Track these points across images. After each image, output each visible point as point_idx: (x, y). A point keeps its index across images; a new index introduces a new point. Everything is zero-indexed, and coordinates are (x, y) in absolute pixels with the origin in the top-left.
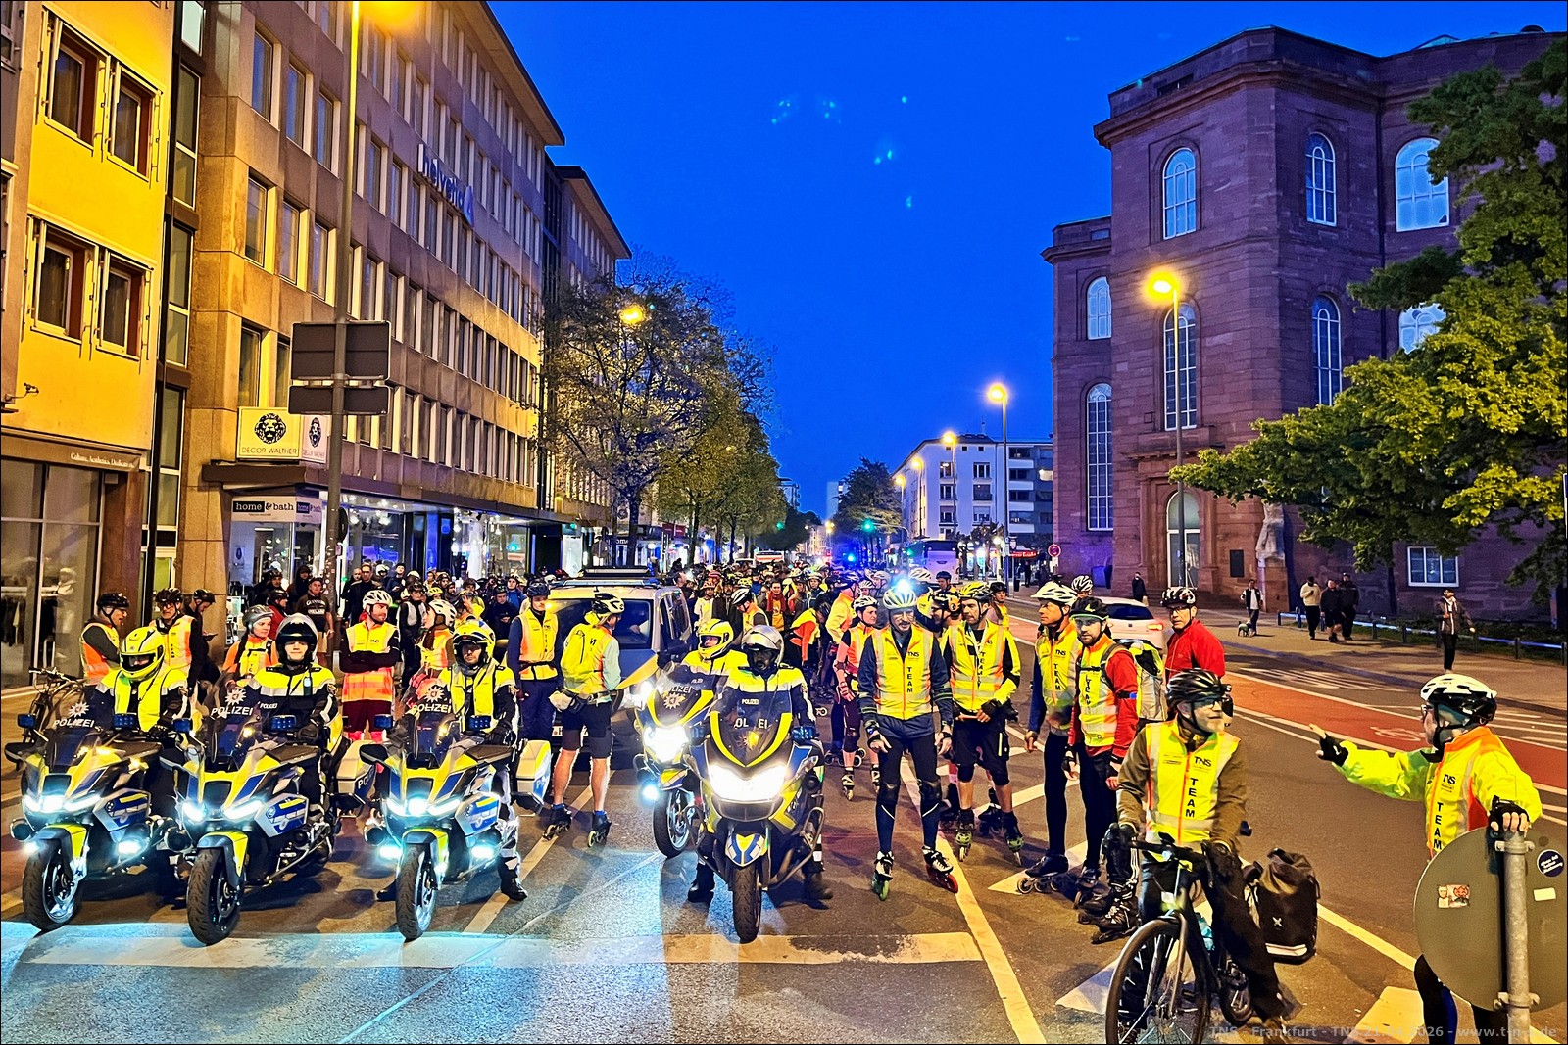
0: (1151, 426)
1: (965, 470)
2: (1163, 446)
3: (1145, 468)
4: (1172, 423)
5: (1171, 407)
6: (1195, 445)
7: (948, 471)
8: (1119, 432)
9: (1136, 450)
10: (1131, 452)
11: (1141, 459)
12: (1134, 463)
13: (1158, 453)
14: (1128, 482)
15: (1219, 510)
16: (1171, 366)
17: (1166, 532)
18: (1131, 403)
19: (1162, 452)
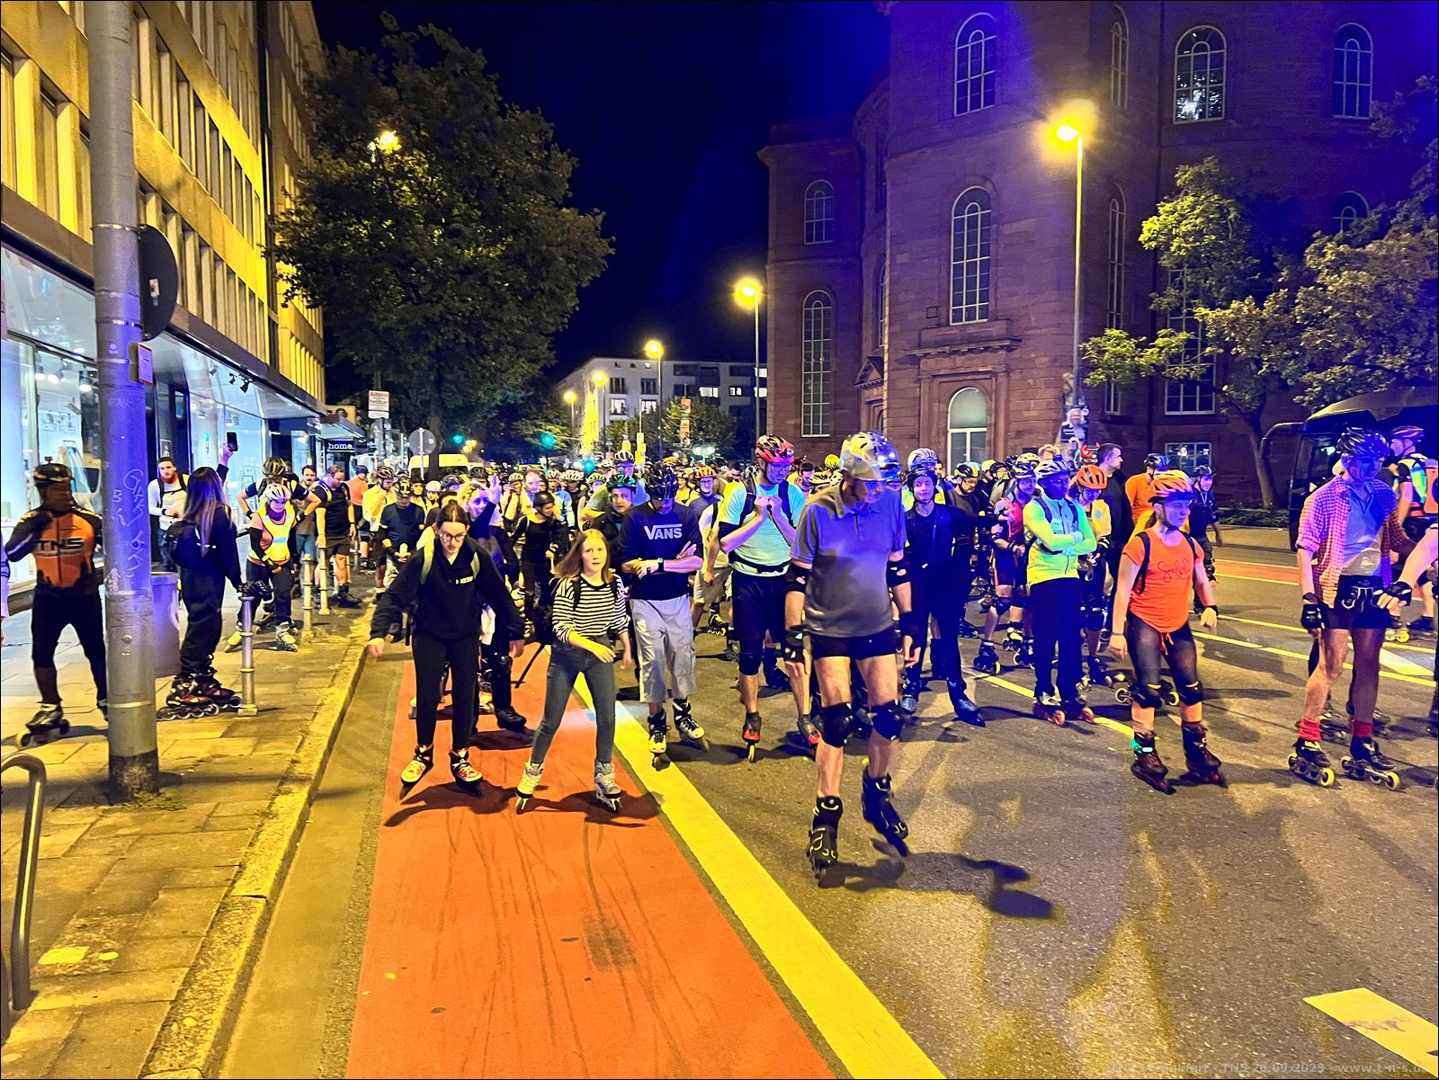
0: (934, 321)
1: (633, 383)
2: (950, 342)
3: (928, 365)
4: (957, 318)
5: (958, 302)
6: (990, 339)
7: (618, 386)
8: (896, 328)
9: (920, 346)
10: (914, 348)
11: (926, 355)
12: (915, 361)
13: (947, 349)
14: (906, 380)
15: (1012, 407)
16: (959, 257)
17: (947, 432)
18: (911, 297)
19: (951, 347)
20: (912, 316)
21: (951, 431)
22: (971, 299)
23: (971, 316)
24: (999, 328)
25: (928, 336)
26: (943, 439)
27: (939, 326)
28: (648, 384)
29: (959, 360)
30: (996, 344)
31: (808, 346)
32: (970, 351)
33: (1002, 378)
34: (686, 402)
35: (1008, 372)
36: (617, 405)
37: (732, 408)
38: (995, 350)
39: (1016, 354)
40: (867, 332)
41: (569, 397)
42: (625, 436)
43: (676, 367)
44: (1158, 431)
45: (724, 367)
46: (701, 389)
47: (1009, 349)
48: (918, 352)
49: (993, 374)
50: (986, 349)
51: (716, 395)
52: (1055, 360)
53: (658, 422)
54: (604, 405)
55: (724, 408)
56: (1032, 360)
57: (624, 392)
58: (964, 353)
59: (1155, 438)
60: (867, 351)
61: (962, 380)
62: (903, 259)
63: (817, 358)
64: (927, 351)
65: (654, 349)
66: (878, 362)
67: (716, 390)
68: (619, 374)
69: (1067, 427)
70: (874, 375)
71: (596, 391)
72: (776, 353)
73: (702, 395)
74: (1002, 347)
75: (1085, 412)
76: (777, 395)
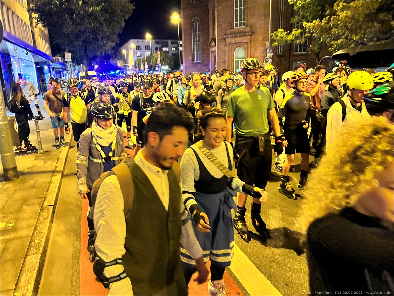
1: (143, 47)
2: (234, 33)
3: (228, 40)
4: (236, 26)
5: (236, 21)
6: (245, 32)
7: (138, 48)
8: (219, 29)
9: (226, 34)
10: (224, 35)
11: (227, 38)
12: (225, 39)
13: (234, 35)
14: (222, 45)
15: (252, 53)
16: (237, 7)
17: (234, 60)
18: (223, 19)
19: (235, 35)
20: (224, 26)
21: (235, 60)
22: (240, 20)
23: (240, 25)
24: (248, 29)
25: (229, 31)
26: (233, 62)
27: (231, 28)
28: (147, 48)
29: (237, 39)
30: (247, 34)
31: (194, 35)
32: (240, 36)
33: (249, 44)
34: (159, 53)
35: (251, 42)
36: (138, 54)
37: (172, 54)
38: (247, 36)
39: (253, 36)
40: (211, 31)
41: (124, 52)
42: (142, 63)
43: (155, 42)
44: (292, 59)
45: (169, 42)
46: (163, 48)
47: (251, 35)
48: (226, 37)
49: (246, 43)
50: (244, 35)
51: (167, 50)
52: (264, 38)
53: (151, 58)
54: (135, 54)
55: (170, 54)
56: (258, 38)
57: (140, 49)
58: (238, 37)
59: (291, 61)
60: (211, 36)
61: (238, 45)
62: (221, 8)
63: (196, 38)
64: (228, 36)
65: (148, 36)
66: (214, 40)
67: (167, 48)
68: (139, 44)
69: (267, 58)
70: (213, 44)
71: (132, 50)
72: (184, 37)
73: (164, 50)
74: (249, 35)
75: (272, 54)
76: (185, 50)
